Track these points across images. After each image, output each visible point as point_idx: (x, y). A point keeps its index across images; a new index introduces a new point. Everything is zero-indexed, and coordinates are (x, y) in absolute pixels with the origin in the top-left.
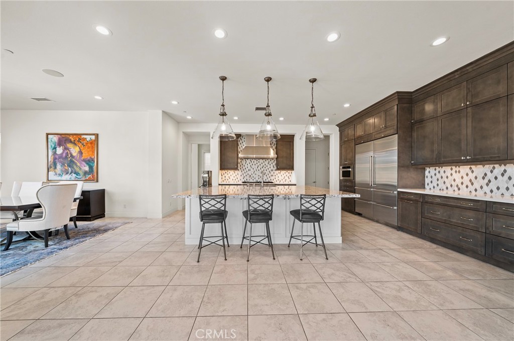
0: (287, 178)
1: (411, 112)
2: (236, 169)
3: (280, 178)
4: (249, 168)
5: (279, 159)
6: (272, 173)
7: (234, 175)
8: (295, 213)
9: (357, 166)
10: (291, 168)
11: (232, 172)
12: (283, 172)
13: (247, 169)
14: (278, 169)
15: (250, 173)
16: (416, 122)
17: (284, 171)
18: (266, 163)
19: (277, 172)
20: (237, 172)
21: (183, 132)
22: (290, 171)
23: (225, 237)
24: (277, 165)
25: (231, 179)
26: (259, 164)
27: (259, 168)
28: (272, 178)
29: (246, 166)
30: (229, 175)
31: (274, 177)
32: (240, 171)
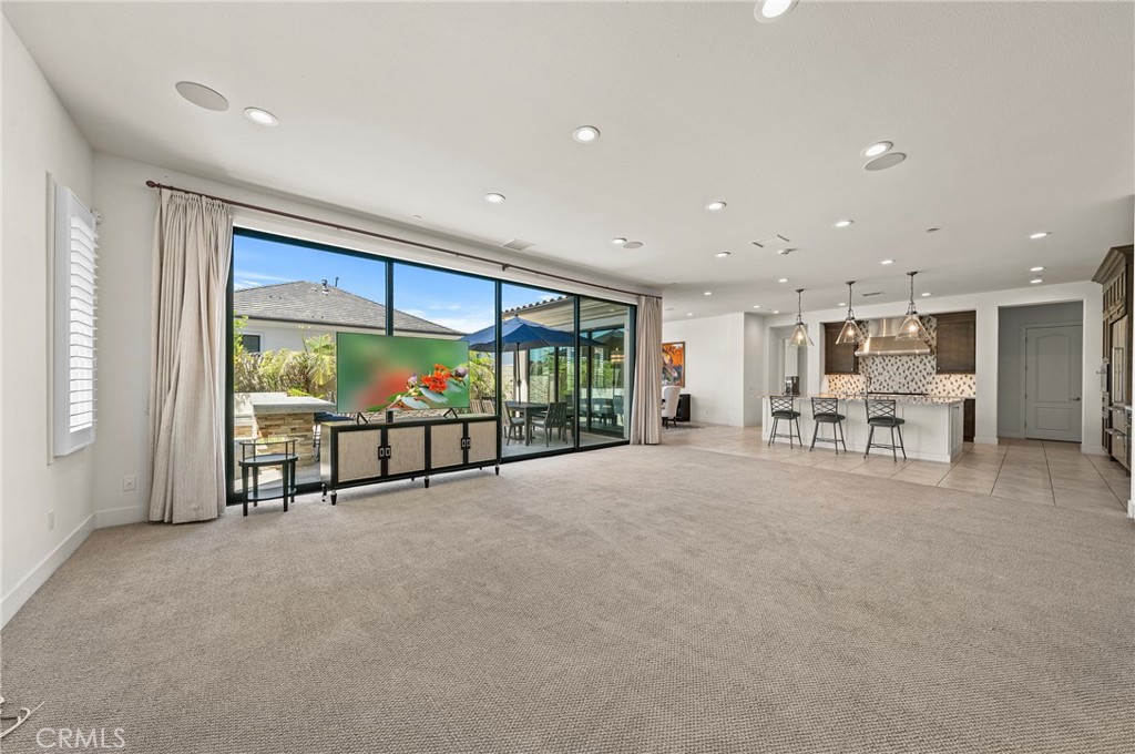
2: (855, 372)
4: (881, 370)
6: (929, 378)
7: (852, 381)
10: (970, 369)
11: (847, 377)
13: (876, 373)
14: (942, 372)
17: (957, 376)
18: (916, 361)
20: (856, 377)
21: (770, 328)
22: (972, 376)
24: (941, 365)
25: (846, 388)
27: (901, 370)
28: (929, 387)
29: (874, 367)
32: (862, 375)
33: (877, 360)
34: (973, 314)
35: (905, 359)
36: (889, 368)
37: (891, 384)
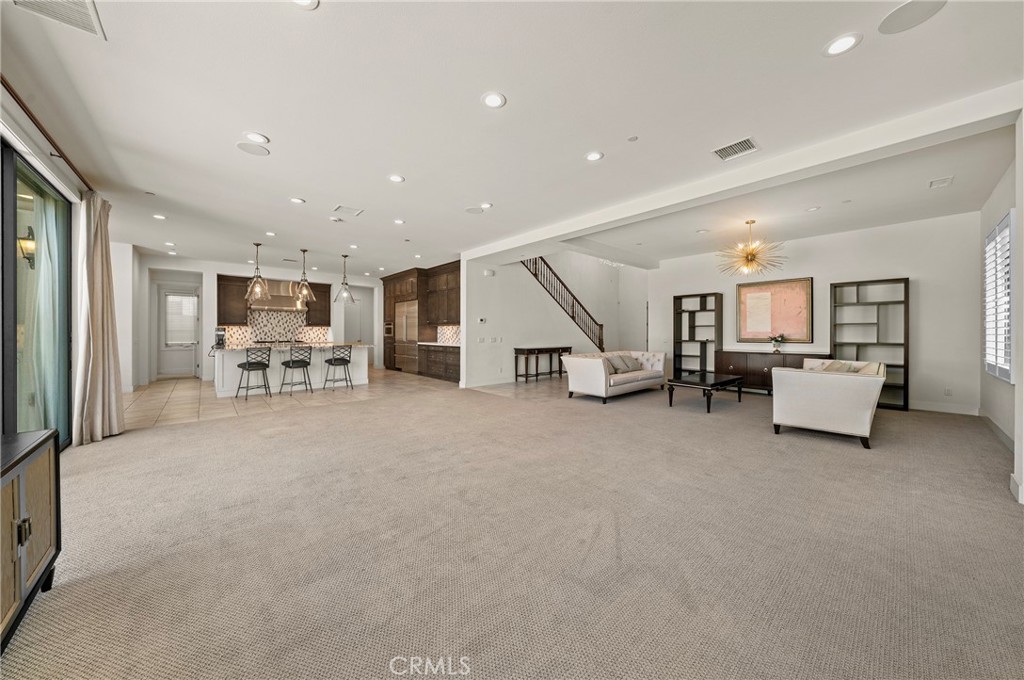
0: (321, 336)
1: (427, 283)
2: (245, 324)
3: (312, 336)
4: (265, 322)
5: (311, 313)
6: (300, 330)
7: (240, 332)
8: (329, 362)
9: (397, 321)
10: (327, 323)
11: (235, 328)
12: (315, 329)
13: (262, 324)
14: (308, 325)
15: (266, 329)
16: (431, 292)
17: (318, 328)
18: (292, 316)
19: (308, 328)
20: (244, 328)
21: (150, 269)
22: (326, 328)
23: (266, 386)
24: (308, 319)
25: (235, 338)
26: (280, 318)
27: (281, 323)
28: (300, 336)
29: (260, 320)
30: (231, 332)
31: (303, 335)
32: (250, 327)
33: (263, 314)
34: (330, 285)
35: (284, 314)
36: (272, 321)
37: (274, 334)
